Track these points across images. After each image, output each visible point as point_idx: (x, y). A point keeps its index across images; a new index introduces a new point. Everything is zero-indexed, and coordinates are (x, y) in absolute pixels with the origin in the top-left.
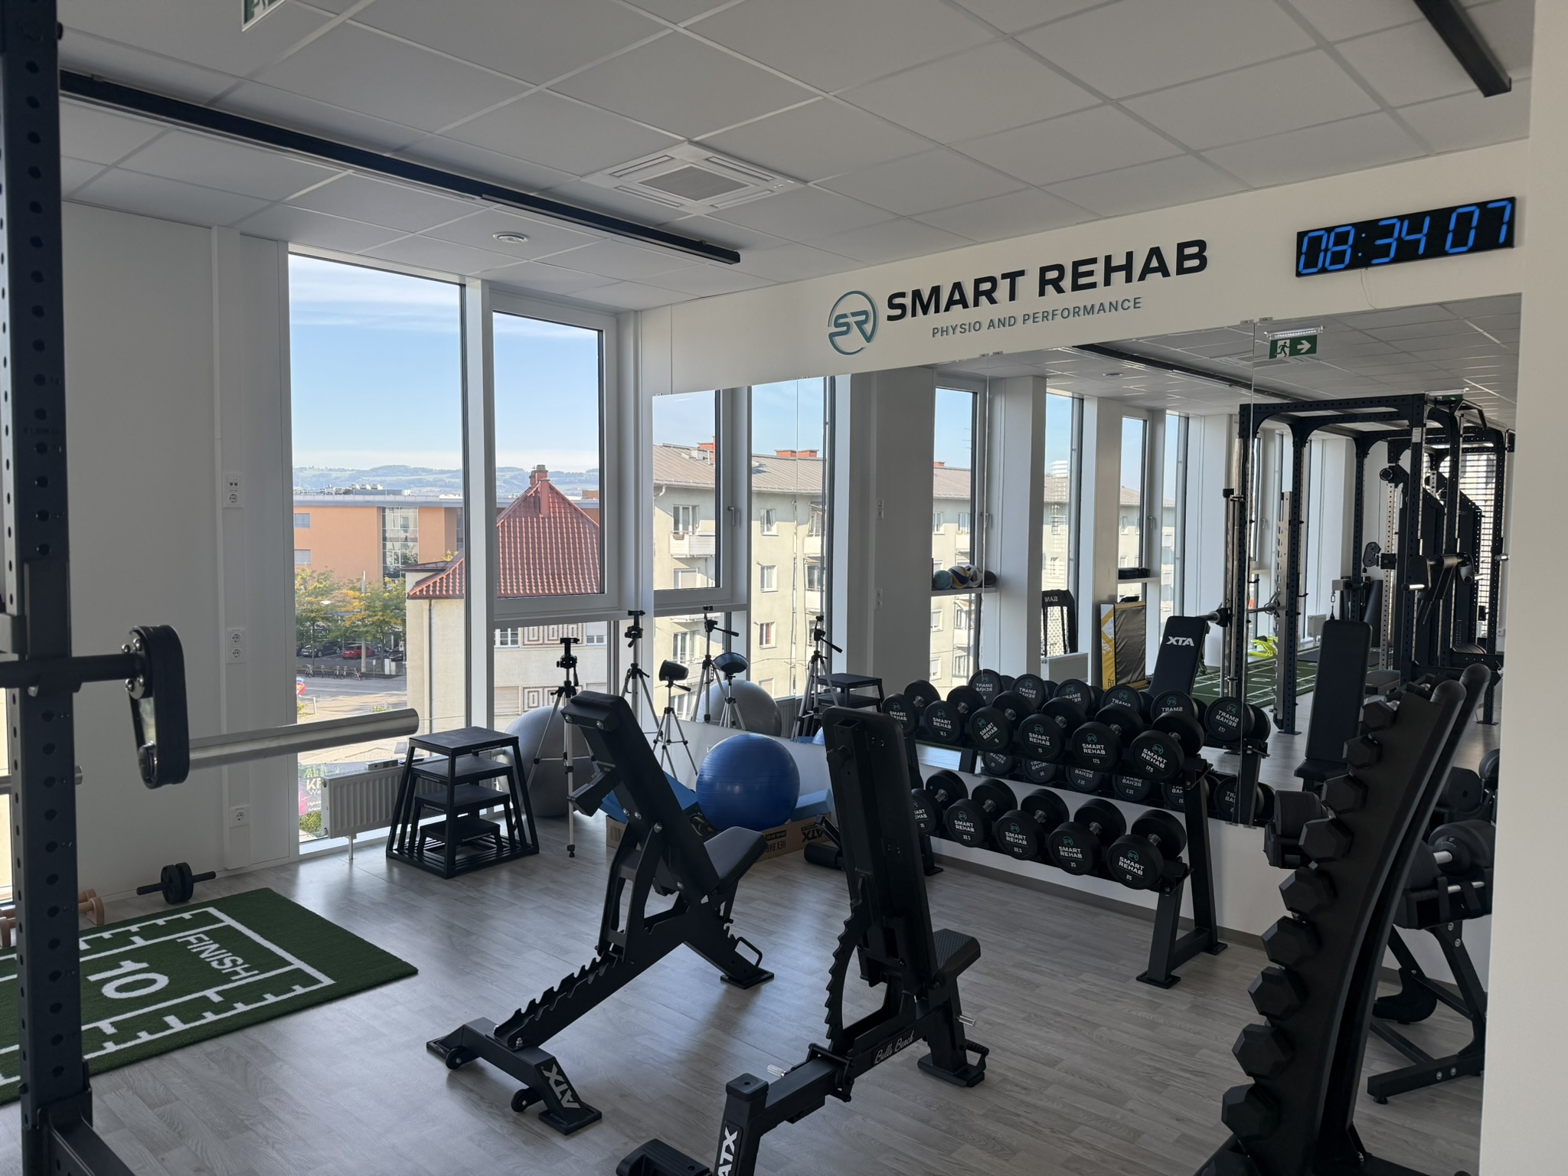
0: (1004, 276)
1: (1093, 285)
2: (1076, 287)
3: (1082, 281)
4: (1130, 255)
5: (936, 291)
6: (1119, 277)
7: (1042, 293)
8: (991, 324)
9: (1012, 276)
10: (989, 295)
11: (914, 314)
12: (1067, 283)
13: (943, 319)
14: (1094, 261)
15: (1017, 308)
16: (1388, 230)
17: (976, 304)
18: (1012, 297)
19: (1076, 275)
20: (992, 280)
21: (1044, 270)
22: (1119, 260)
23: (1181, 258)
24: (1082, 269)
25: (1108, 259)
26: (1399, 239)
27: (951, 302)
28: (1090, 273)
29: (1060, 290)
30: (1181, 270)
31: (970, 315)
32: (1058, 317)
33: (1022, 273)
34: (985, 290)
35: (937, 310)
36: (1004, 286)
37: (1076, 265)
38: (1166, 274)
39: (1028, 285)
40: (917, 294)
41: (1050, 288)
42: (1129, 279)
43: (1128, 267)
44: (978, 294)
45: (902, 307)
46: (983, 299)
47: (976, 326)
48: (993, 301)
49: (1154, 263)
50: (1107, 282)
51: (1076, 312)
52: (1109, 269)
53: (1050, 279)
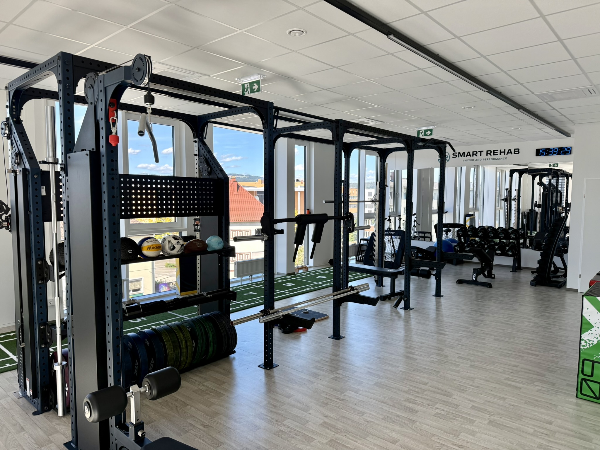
0: (479, 151)
1: (498, 155)
2: (494, 155)
3: (495, 154)
4: (505, 150)
5: (464, 153)
6: (503, 154)
7: (487, 155)
8: (476, 160)
9: (481, 152)
10: (476, 155)
11: (459, 157)
12: (492, 154)
13: (465, 158)
14: (498, 150)
15: (482, 157)
16: (551, 150)
17: (473, 156)
18: (481, 155)
19: (494, 153)
20: (476, 152)
21: (487, 151)
22: (503, 151)
23: (515, 151)
24: (495, 152)
25: (500, 150)
26: (553, 152)
27: (467, 155)
28: (497, 152)
29: (491, 155)
30: (515, 153)
31: (472, 158)
32: (490, 160)
33: (483, 151)
34: (475, 153)
35: (464, 156)
36: (479, 154)
37: (494, 151)
38: (512, 154)
39: (484, 153)
40: (459, 153)
41: (488, 154)
42: (505, 154)
43: (504, 152)
44: (473, 154)
45: (456, 155)
46: (474, 155)
47: (473, 160)
48: (476, 156)
49: (509, 152)
50: (500, 154)
51: (494, 159)
52: (501, 152)
53: (488, 153)
